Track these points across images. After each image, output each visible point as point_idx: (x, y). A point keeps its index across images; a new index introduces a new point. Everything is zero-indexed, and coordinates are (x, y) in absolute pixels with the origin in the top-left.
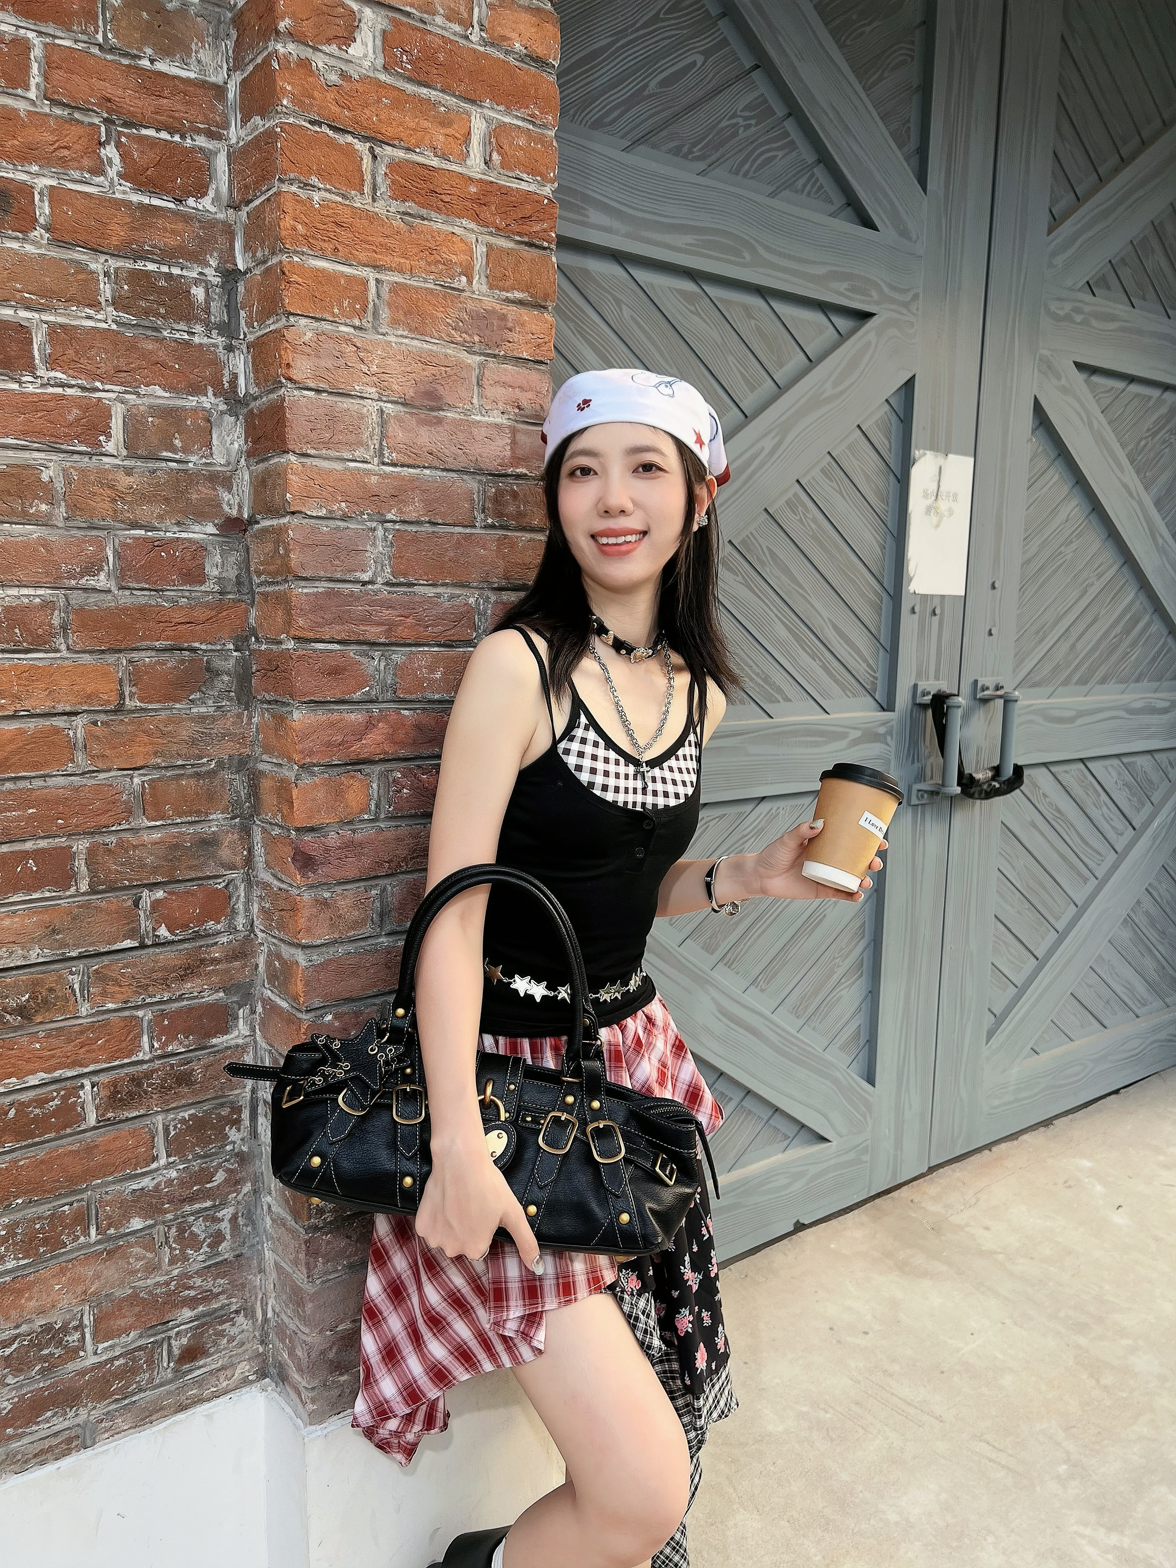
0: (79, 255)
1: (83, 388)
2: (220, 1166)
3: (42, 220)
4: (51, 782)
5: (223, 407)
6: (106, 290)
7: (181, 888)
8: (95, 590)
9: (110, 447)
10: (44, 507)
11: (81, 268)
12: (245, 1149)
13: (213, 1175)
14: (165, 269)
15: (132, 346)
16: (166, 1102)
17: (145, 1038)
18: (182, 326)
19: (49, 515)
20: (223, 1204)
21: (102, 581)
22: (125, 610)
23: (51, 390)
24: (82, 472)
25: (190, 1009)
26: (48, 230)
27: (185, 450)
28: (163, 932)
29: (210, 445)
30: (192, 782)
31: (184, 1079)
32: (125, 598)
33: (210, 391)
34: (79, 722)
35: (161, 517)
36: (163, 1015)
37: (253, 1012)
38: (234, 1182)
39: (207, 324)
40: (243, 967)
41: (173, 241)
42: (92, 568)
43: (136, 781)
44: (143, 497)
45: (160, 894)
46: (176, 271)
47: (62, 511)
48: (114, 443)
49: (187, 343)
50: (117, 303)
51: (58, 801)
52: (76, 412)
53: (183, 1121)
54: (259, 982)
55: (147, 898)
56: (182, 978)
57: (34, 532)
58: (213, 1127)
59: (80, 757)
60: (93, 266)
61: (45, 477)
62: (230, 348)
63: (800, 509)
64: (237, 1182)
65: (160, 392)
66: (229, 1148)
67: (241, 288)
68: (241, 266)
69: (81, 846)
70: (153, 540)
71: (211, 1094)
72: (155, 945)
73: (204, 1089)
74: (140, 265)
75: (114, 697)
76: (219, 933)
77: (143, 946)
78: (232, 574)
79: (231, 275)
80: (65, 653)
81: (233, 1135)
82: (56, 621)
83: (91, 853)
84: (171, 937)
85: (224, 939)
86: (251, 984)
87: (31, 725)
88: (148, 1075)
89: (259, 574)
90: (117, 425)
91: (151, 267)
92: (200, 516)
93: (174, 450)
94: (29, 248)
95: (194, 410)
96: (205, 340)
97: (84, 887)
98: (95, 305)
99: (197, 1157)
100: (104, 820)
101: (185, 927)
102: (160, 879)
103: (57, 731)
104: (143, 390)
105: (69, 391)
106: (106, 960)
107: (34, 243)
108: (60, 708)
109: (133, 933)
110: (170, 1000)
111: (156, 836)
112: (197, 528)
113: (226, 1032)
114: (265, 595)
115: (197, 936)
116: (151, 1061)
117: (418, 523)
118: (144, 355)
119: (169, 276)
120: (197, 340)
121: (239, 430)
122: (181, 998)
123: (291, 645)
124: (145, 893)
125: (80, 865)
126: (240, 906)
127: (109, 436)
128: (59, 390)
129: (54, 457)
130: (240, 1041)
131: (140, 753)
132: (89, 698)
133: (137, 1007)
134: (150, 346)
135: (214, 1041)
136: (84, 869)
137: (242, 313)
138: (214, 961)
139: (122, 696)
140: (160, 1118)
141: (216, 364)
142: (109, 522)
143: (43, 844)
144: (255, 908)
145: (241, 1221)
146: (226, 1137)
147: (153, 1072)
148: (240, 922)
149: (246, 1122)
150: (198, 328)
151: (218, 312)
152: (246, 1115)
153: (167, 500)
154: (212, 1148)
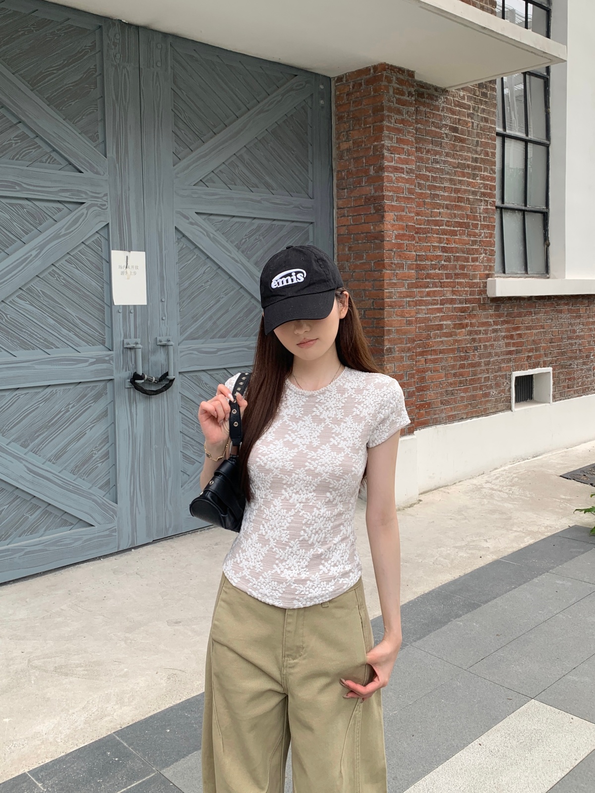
63: (56, 275)
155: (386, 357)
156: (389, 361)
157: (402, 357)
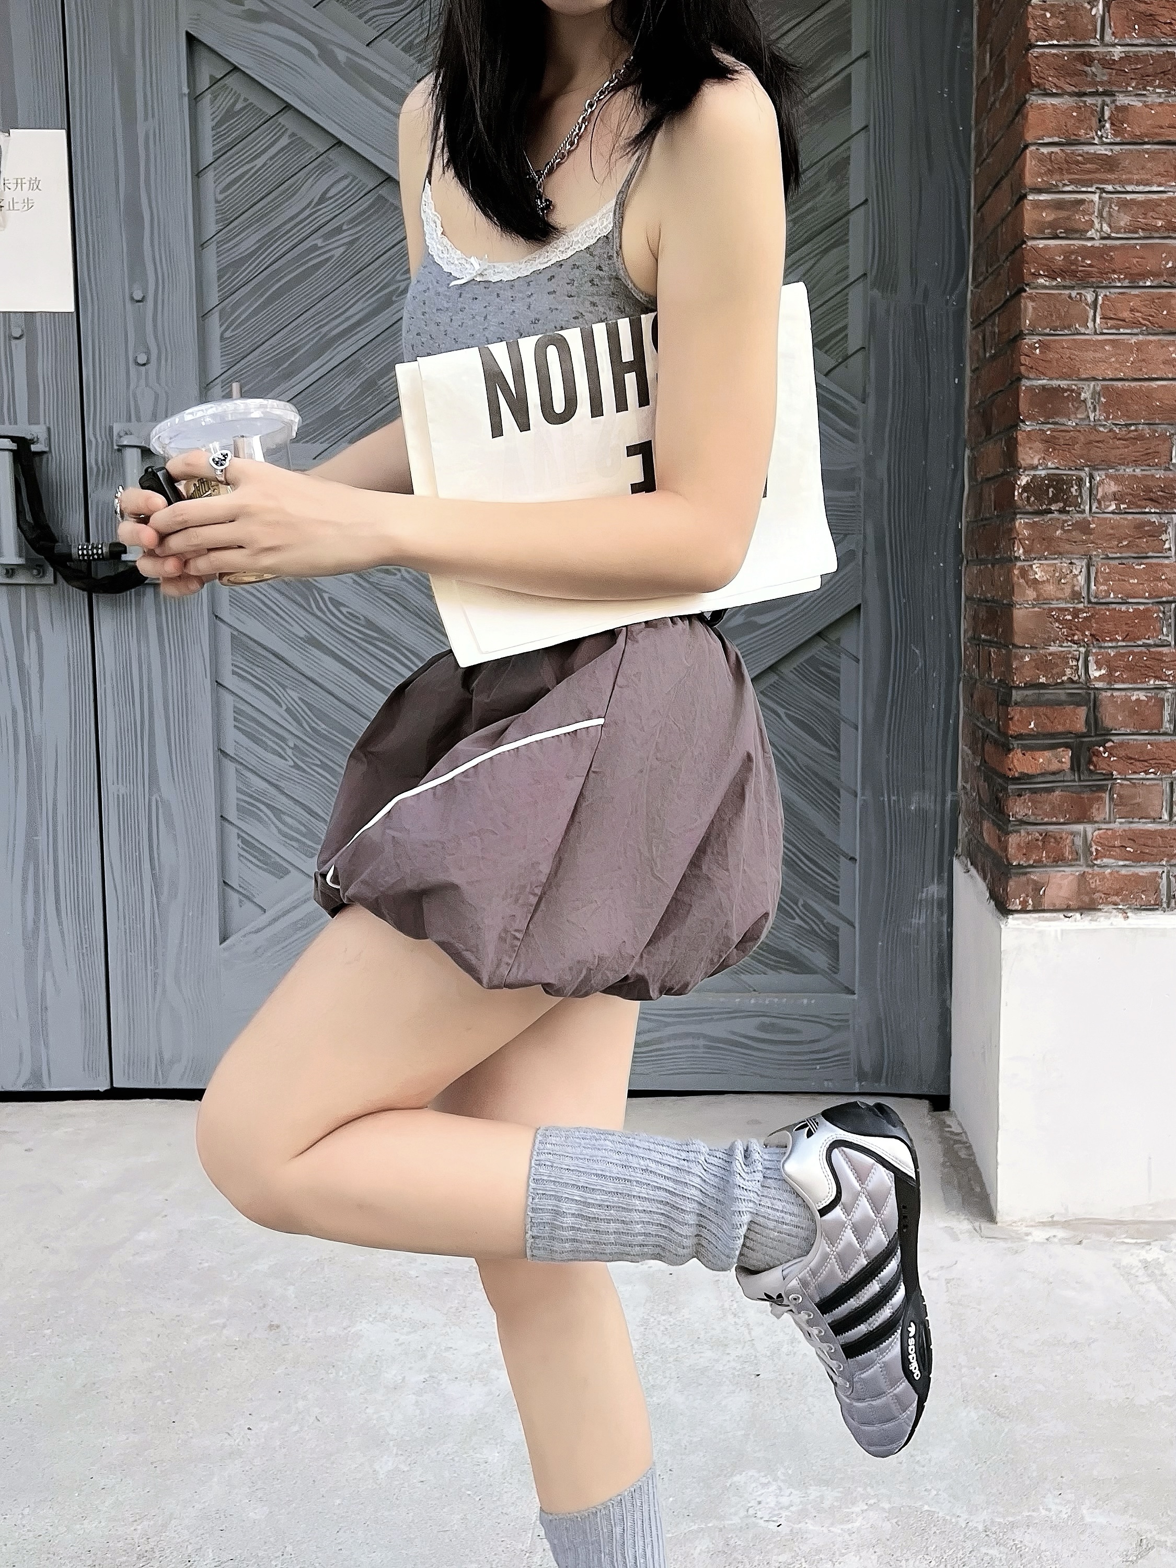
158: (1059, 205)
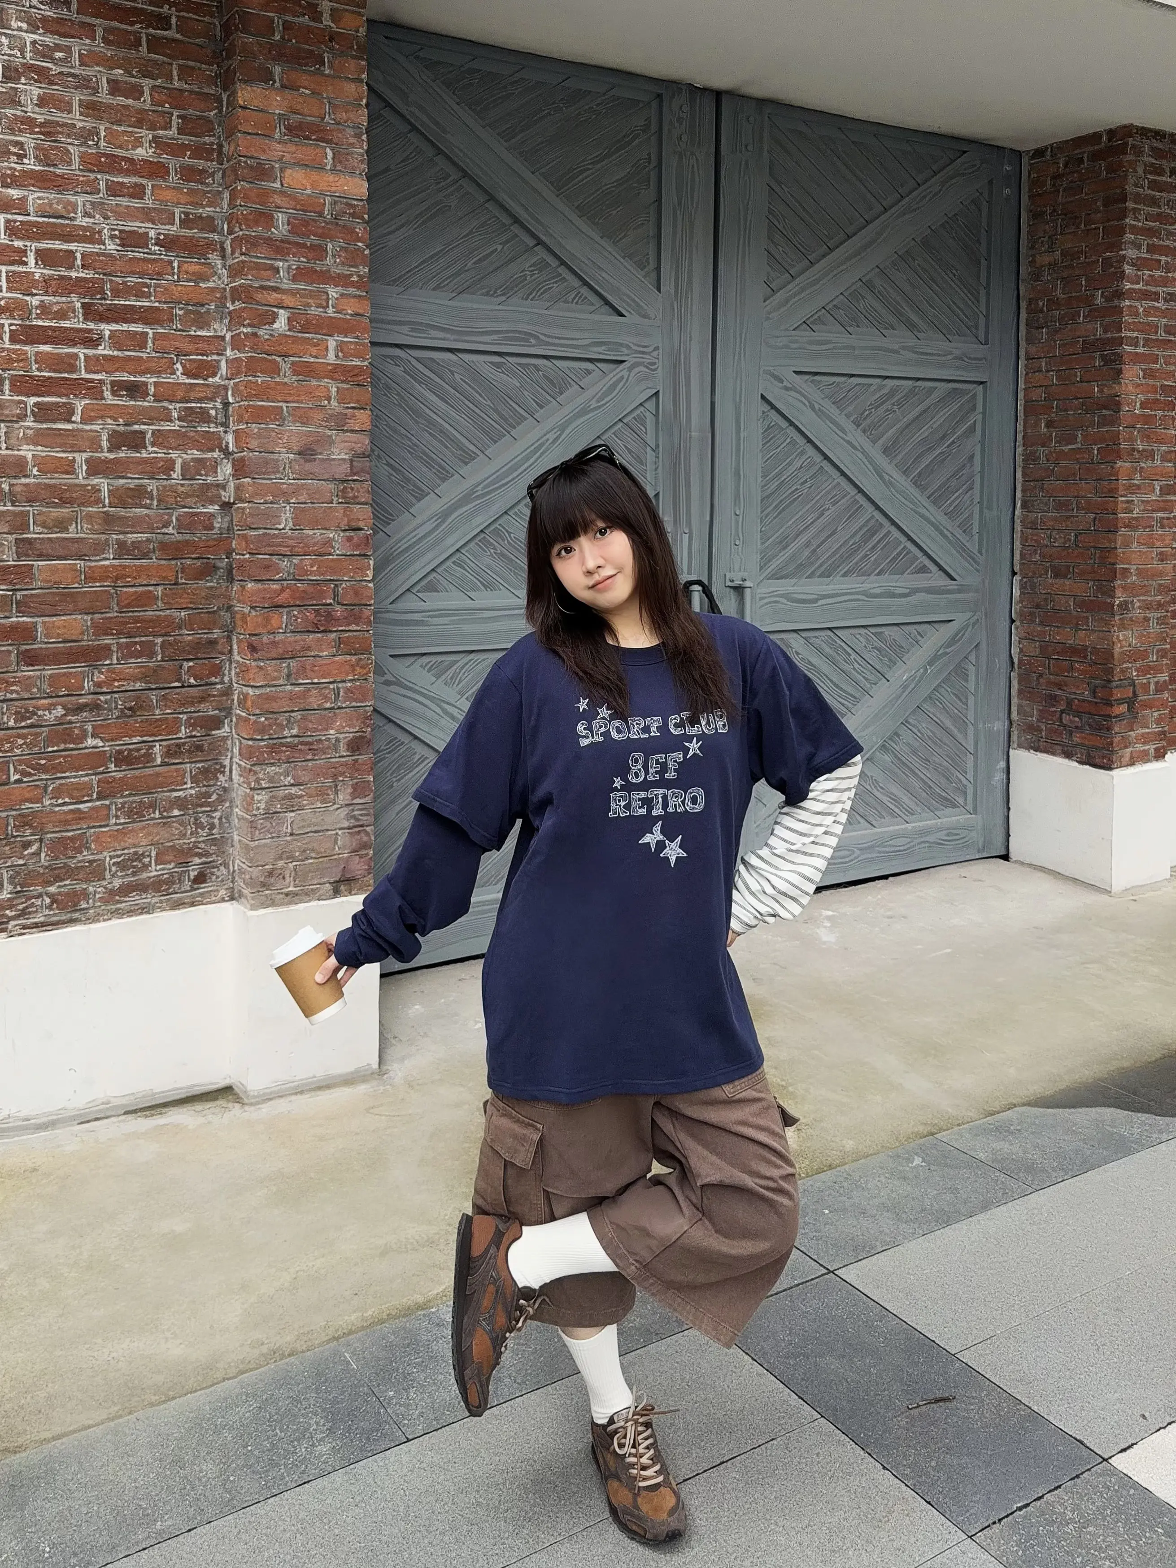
0: (165, 404)
1: (165, 453)
2: (214, 791)
3: (151, 393)
4: (147, 613)
5: (222, 456)
6: (175, 414)
7: (201, 662)
8: (167, 534)
9: (175, 476)
10: (148, 502)
11: (167, 409)
12: (226, 785)
13: (212, 795)
14: (199, 405)
15: (184, 435)
16: (191, 758)
17: (183, 728)
18: (206, 425)
19: (151, 504)
20: (216, 810)
21: (170, 530)
22: (179, 542)
23: (152, 455)
24: (164, 487)
25: (203, 716)
26: (153, 396)
27: (206, 475)
28: (192, 681)
29: (216, 473)
30: (206, 615)
31: (199, 748)
32: (179, 537)
33: (217, 450)
34: (160, 588)
35: (195, 503)
36: (191, 718)
37: (231, 721)
38: (221, 800)
39: (216, 423)
40: (227, 700)
41: (202, 395)
42: (166, 525)
43: (183, 614)
44: (188, 495)
45: (191, 664)
46: (203, 405)
47: (155, 503)
48: (177, 474)
49: (208, 432)
50: (180, 419)
51: (151, 621)
52: (162, 463)
53: (198, 768)
54: (234, 707)
55: (186, 665)
56: (200, 702)
57: (145, 511)
58: (212, 773)
59: (160, 603)
60: (170, 407)
61: (149, 490)
62: (226, 432)
64: (222, 801)
65: (196, 452)
66: (219, 784)
67: (230, 409)
68: (231, 400)
69: (159, 640)
70: (192, 513)
71: (212, 757)
72: (189, 686)
73: (209, 754)
74: (189, 405)
75: (173, 578)
76: (216, 684)
77: (183, 687)
78: (225, 525)
79: (226, 404)
80: (155, 560)
81: (221, 777)
82: (151, 547)
83: (163, 643)
84: (195, 683)
85: (219, 686)
86: (231, 708)
87: (141, 589)
88: (184, 744)
89: (237, 526)
90: (178, 467)
91: (193, 405)
92: (212, 503)
93: (202, 475)
94: (146, 404)
95: (210, 459)
96: (215, 430)
97: (159, 658)
98: (171, 421)
99: (204, 786)
100: (169, 630)
101: (201, 679)
102: (191, 657)
103: (150, 592)
104: (189, 452)
105: (159, 455)
106: (167, 691)
107: (149, 402)
108: (152, 582)
109: (178, 680)
110: (195, 712)
111: (190, 638)
112: (211, 507)
113: (219, 729)
114: (239, 535)
115: (207, 684)
116: (185, 738)
117: (305, 503)
118: (190, 438)
119: (201, 408)
120: (212, 430)
121: (230, 465)
122: (199, 711)
123: (247, 556)
124: (185, 663)
125: (158, 649)
126: (226, 672)
127: (175, 472)
128: (155, 455)
129: (154, 481)
130: (225, 734)
131: (184, 602)
132: (164, 578)
133: (180, 713)
134: (192, 434)
135: (214, 732)
136: (160, 650)
137: (231, 419)
138: (214, 696)
139: (177, 578)
140: (188, 765)
141: (220, 439)
142: (174, 506)
143: (143, 639)
144: (233, 673)
145: (224, 820)
146: (218, 778)
147: (186, 743)
148: (226, 679)
149: (228, 773)
150: (212, 425)
151: (221, 418)
152: (227, 769)
153: (198, 496)
154: (212, 782)
155: (1117, 618)
156: (1123, 627)
157: (1147, 619)
158: (1128, 502)
